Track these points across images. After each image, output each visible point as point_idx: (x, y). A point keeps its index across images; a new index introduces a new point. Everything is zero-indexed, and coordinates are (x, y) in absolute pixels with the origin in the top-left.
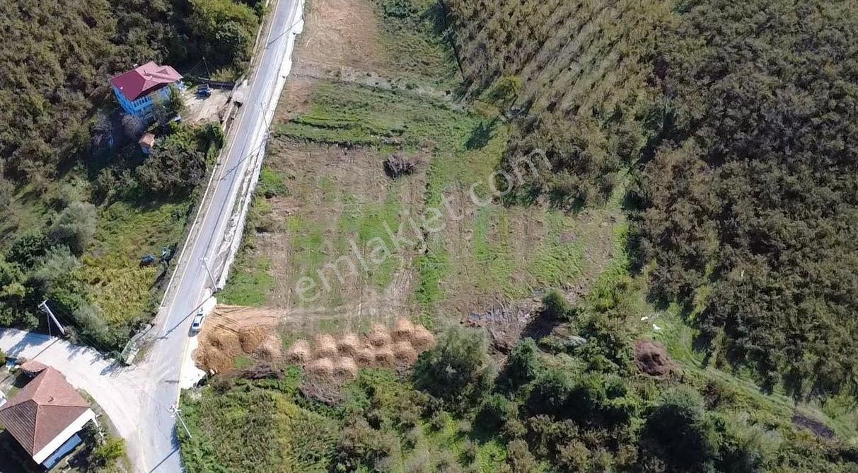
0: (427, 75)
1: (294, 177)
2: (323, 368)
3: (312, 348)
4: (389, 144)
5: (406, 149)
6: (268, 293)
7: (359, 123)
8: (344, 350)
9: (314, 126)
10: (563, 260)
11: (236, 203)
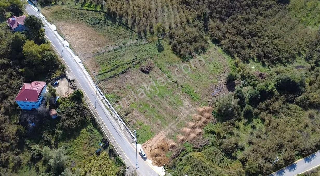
0: (125, 37)
1: (118, 92)
2: (194, 137)
3: (184, 135)
4: (136, 64)
5: (143, 63)
6: (152, 130)
7: (121, 63)
8: (193, 128)
9: (107, 72)
10: (216, 66)
11: (110, 112)
